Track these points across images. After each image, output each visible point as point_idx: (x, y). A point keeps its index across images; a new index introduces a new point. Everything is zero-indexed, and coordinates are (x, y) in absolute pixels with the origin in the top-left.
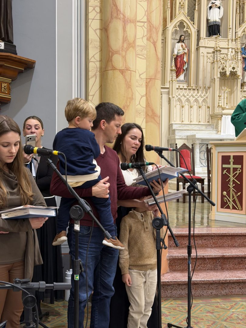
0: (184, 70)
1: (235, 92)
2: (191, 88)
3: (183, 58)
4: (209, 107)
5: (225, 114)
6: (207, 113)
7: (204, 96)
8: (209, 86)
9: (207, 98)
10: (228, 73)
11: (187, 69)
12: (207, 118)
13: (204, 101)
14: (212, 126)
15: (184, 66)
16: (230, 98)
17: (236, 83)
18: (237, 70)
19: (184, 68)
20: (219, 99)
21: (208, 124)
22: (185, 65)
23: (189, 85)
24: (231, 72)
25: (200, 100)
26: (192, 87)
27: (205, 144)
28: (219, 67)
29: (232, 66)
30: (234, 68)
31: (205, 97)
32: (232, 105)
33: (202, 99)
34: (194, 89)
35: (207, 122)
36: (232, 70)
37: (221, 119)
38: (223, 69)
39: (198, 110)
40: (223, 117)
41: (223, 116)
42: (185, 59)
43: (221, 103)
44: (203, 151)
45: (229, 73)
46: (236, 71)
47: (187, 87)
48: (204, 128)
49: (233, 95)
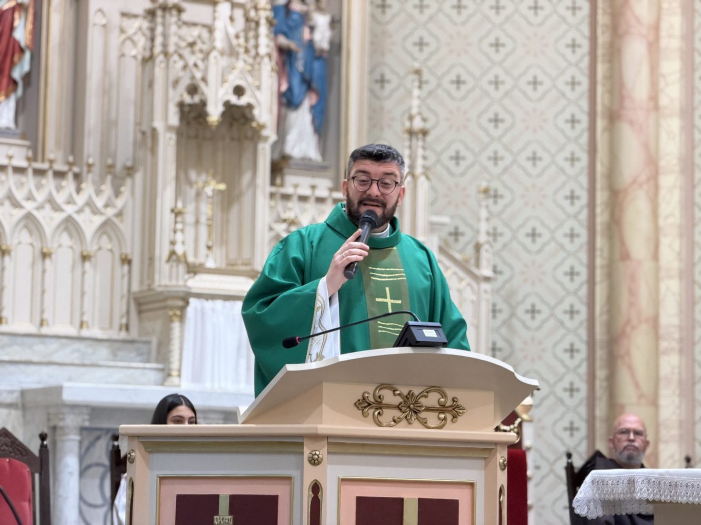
0: (15, 83)
1: (247, 199)
2: (45, 166)
3: (12, 28)
4: (127, 261)
5: (199, 296)
6: (121, 287)
7: (107, 206)
8: (129, 164)
9: (120, 214)
10: (215, 113)
11: (27, 78)
12: (120, 307)
13: (106, 227)
14: (140, 346)
15: (12, 64)
16: (226, 223)
17: (247, 156)
18: (252, 101)
19: (17, 74)
20: (176, 222)
21: (123, 335)
22: (21, 58)
23: (36, 151)
24: (227, 105)
25: (89, 223)
26: (51, 162)
27: (108, 430)
28: (176, 82)
29: (234, 79)
30: (239, 91)
31: (110, 212)
32: (233, 256)
33: (98, 220)
34: (59, 175)
35: (116, 325)
36: (234, 100)
37: (182, 318)
38: (193, 90)
39: (79, 271)
40: (190, 310)
41: (192, 301)
42: (21, 33)
43: (183, 243)
44: (98, 465)
45: (221, 109)
46: (250, 107)
47: (28, 159)
48: (103, 352)
49: (235, 210)
